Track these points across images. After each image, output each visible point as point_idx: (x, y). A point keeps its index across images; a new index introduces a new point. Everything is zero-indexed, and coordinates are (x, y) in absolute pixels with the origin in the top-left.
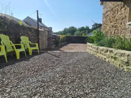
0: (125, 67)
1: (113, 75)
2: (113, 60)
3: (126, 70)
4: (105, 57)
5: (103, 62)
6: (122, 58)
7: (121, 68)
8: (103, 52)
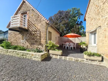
0: (22, 56)
1: (18, 61)
2: (17, 55)
3: (22, 57)
4: (13, 54)
5: (12, 57)
6: (21, 54)
7: (21, 57)
8: (12, 52)
